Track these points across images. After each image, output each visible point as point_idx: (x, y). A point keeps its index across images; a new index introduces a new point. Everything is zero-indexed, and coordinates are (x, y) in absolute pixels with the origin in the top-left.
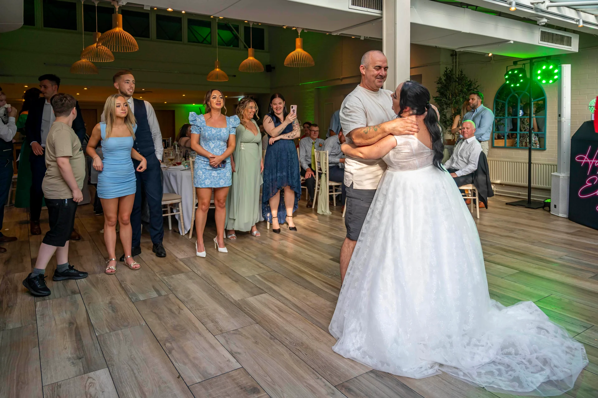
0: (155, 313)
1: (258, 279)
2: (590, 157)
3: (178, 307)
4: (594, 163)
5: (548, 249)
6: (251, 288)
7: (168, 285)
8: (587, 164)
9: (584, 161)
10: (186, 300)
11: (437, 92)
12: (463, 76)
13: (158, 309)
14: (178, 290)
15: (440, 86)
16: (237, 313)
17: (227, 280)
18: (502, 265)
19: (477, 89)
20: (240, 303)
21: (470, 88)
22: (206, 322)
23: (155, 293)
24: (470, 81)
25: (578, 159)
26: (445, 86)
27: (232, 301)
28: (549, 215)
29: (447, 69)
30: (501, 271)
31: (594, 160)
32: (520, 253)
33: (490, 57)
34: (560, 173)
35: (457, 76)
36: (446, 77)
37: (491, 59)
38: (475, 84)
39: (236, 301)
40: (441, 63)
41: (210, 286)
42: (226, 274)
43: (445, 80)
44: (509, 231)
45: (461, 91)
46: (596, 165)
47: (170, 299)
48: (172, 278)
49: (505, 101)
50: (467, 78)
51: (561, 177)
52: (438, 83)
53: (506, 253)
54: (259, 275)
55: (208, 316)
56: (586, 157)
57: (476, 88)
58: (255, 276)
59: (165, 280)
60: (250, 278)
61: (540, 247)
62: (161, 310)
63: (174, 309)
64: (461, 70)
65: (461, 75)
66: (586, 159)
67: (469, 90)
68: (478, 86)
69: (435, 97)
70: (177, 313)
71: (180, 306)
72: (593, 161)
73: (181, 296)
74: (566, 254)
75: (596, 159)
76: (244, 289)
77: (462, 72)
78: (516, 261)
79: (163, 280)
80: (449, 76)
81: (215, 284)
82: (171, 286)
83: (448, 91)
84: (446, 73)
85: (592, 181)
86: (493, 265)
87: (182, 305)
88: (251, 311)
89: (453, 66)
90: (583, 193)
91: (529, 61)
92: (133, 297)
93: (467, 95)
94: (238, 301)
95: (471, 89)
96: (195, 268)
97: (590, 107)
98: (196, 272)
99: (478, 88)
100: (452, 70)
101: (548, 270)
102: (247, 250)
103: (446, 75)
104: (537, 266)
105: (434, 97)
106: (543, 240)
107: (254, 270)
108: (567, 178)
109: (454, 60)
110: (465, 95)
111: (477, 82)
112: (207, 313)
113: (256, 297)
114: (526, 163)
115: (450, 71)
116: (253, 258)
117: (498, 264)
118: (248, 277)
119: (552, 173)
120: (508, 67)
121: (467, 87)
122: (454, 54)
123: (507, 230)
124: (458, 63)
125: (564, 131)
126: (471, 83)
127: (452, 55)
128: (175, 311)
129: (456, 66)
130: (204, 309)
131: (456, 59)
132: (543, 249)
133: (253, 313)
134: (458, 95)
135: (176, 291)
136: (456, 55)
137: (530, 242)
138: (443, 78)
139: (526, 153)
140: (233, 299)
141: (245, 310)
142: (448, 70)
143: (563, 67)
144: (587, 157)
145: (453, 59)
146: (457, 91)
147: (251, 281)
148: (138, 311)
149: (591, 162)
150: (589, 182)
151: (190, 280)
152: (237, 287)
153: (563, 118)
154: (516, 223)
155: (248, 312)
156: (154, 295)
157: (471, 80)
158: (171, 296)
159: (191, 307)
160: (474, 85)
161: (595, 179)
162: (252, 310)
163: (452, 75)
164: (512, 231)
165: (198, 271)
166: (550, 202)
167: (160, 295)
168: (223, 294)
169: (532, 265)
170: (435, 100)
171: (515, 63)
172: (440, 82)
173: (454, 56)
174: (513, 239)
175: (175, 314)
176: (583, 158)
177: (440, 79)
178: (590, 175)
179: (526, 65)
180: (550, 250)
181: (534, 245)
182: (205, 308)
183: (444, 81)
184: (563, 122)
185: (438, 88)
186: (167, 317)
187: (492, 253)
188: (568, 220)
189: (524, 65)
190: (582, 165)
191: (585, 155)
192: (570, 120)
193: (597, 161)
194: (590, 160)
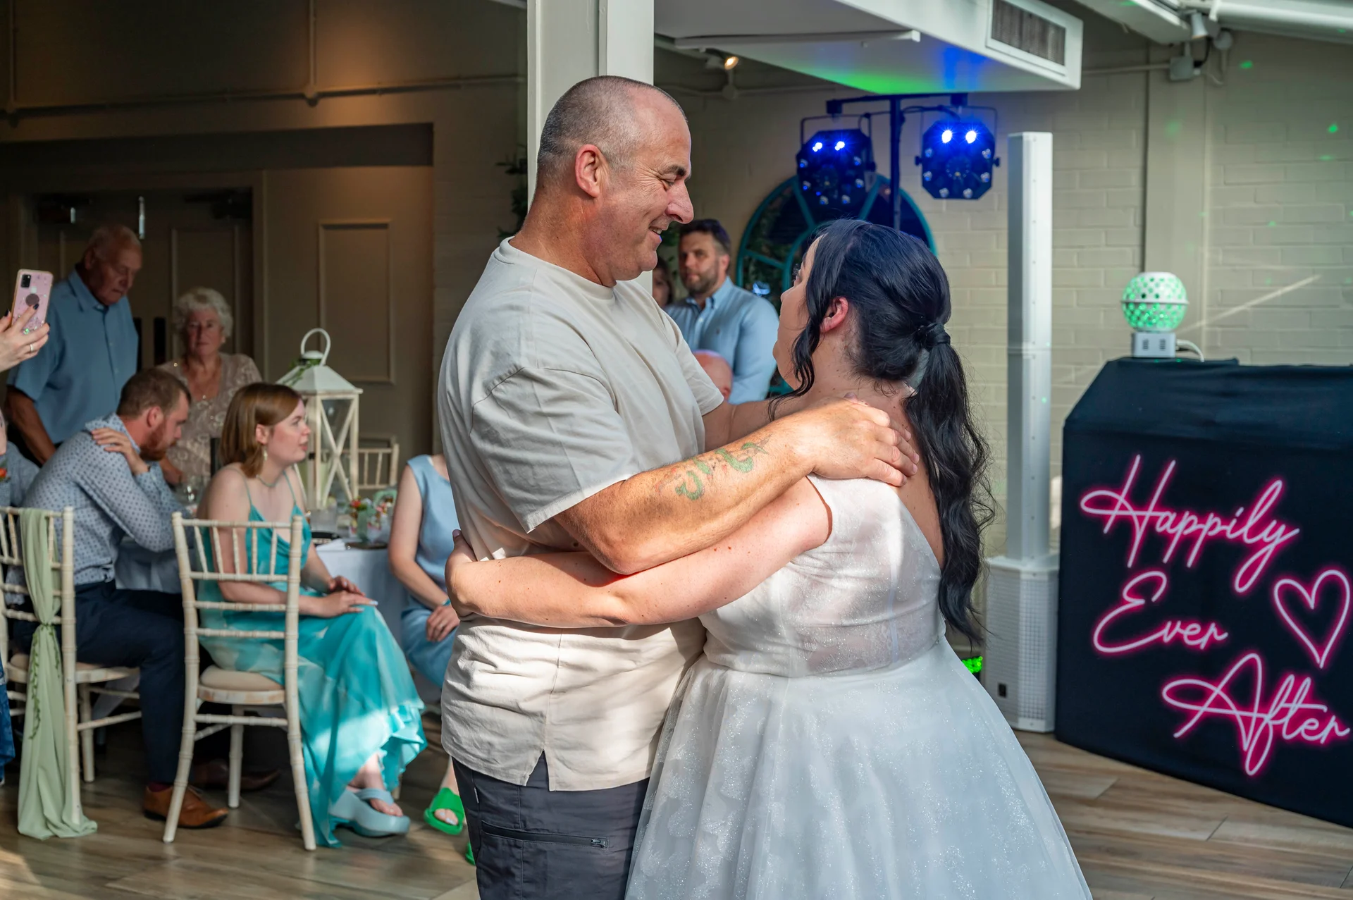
2: (1139, 499)
4: (1153, 521)
8: (1125, 525)
9: (1114, 513)
25: (1092, 503)
31: (1155, 510)
34: (1019, 560)
37: (727, 81)
46: (1159, 529)
49: (784, 261)
51: (1023, 576)
56: (1121, 499)
66: (1121, 507)
72: (1149, 513)
75: (1159, 507)
85: (1145, 590)
90: (1109, 637)
91: (886, 105)
108: (1047, 577)
125: (1032, 394)
144: (1126, 499)
149: (1141, 519)
150: (1134, 593)
153: (1026, 342)
161: (1156, 582)
171: (834, 107)
176: (1109, 503)
178: (1140, 567)
179: (874, 118)
184: (1028, 360)
188: (1053, 742)
189: (865, 121)
190: (1106, 530)
191: (1119, 492)
192: (1048, 354)
193: (1163, 515)
194: (1136, 508)
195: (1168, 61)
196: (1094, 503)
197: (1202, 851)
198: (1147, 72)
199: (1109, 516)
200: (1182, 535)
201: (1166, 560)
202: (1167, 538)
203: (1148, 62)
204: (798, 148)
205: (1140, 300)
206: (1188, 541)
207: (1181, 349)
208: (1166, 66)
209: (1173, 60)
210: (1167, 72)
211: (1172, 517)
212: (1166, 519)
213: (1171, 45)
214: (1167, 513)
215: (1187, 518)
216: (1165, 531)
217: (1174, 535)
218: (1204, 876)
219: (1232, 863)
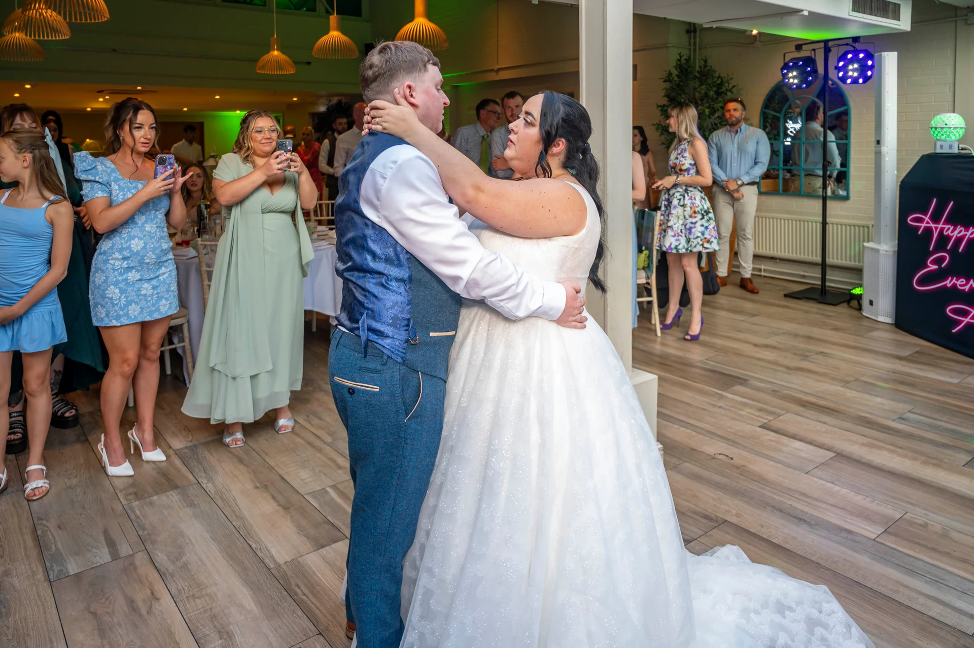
0: (94, 614)
1: (332, 499)
2: (936, 219)
3: (149, 592)
4: (942, 229)
5: (877, 396)
6: (316, 526)
7: (139, 526)
8: (928, 231)
9: (924, 225)
10: (171, 568)
11: (664, 96)
12: (708, 68)
13: (104, 600)
14: (159, 539)
15: (668, 85)
16: (278, 604)
17: (268, 506)
18: (801, 440)
19: (732, 92)
20: (289, 573)
21: (720, 91)
22: (206, 636)
23: (105, 550)
24: (719, 77)
25: (912, 220)
26: (678, 86)
27: (272, 566)
28: (860, 318)
29: (681, 57)
30: (803, 455)
31: (943, 224)
32: (828, 408)
33: (755, 36)
34: (879, 243)
35: (697, 68)
36: (679, 70)
37: (756, 40)
38: (729, 83)
39: (279, 565)
40: (670, 45)
41: (229, 524)
42: (266, 487)
43: (677, 76)
44: (800, 355)
45: (706, 95)
46: (945, 233)
47: (135, 568)
48: (151, 504)
49: (780, 113)
50: (715, 72)
51: (881, 252)
52: (665, 81)
53: (803, 409)
54: (334, 487)
55: (213, 618)
56: (927, 219)
57: (730, 91)
58: (327, 492)
59: (134, 512)
60: (315, 498)
61: (860, 392)
62: (110, 603)
63: (140, 597)
64: (704, 59)
65: (705, 66)
66: (927, 222)
67: (718, 93)
68: (734, 86)
69: (660, 106)
70: (144, 611)
71: (155, 588)
72: (940, 226)
73: (161, 557)
74: (909, 407)
75: (946, 223)
76: (301, 529)
77: (706, 61)
78: (824, 428)
79: (129, 511)
80: (684, 69)
81: (240, 517)
82: (144, 529)
83: (683, 96)
84: (679, 63)
85: (937, 261)
86: (785, 440)
87: (159, 587)
88: (310, 596)
89: (690, 50)
90: (921, 282)
91: (822, 45)
92: (55, 566)
93: (716, 103)
94: (284, 567)
95: (722, 92)
96: (203, 474)
97: (934, 130)
98: (204, 486)
99: (734, 90)
100: (690, 57)
101: (886, 449)
102: (316, 421)
103: (679, 66)
104: (866, 440)
105: (658, 106)
106: (863, 375)
107: (325, 474)
108: (892, 253)
109: (692, 41)
110: (712, 103)
111: (732, 79)
112: (211, 609)
113: (323, 551)
114: (816, 222)
115: (686, 59)
116: (325, 443)
117: (794, 437)
118: (313, 494)
119: (865, 244)
120: (786, 55)
121: (715, 89)
122: (692, 29)
123: (795, 354)
124: (699, 46)
125: (886, 170)
126: (722, 81)
127: (688, 32)
128: (140, 604)
129: (695, 50)
130: (207, 595)
131: (695, 38)
132: (867, 397)
133: (314, 600)
134: (699, 102)
135: (153, 542)
136: (695, 31)
137: (840, 381)
138: (675, 72)
139: (817, 204)
140: (275, 562)
141: (296, 594)
142: (683, 58)
143: (884, 57)
144: (929, 218)
145: (690, 38)
146: (697, 95)
147: (316, 505)
148: (55, 611)
149: (936, 228)
150: (933, 262)
151: (188, 510)
152: (287, 527)
153: (884, 146)
154: (809, 338)
155: (303, 600)
156: (103, 556)
157: (722, 75)
158: (141, 559)
159: (179, 591)
160: (726, 85)
161: (944, 258)
162: (312, 592)
163: (690, 67)
164: (805, 357)
165: (208, 481)
166: (861, 294)
167: (115, 555)
168: (254, 546)
169: (855, 437)
170: (662, 110)
171: (799, 47)
172: (668, 79)
173: (692, 34)
174: (810, 375)
175: (140, 615)
176: (921, 220)
177: (670, 74)
178: (935, 251)
179: (817, 51)
180: (879, 400)
181: (850, 388)
182: (209, 591)
183: (676, 78)
184: (884, 155)
185: (667, 90)
186: (120, 626)
187: (778, 411)
188: (894, 328)
189: (813, 52)
190: (919, 233)
191: (926, 216)
192: (895, 151)
193: (947, 227)
194: (934, 223)
195: (967, 15)
196: (914, 220)
197: (952, 388)
198: (956, 21)
199: (921, 226)
200: (956, 236)
201: (948, 248)
202: (949, 238)
203: (956, 16)
204: (782, 64)
205: (945, 126)
206: (959, 240)
207: (963, 149)
208: (966, 17)
209: (969, 14)
210: (967, 20)
211: (952, 228)
212: (949, 229)
213: (968, 7)
214: (949, 226)
215: (959, 229)
216: (948, 234)
217: (953, 236)
218: (947, 400)
219: (966, 396)
